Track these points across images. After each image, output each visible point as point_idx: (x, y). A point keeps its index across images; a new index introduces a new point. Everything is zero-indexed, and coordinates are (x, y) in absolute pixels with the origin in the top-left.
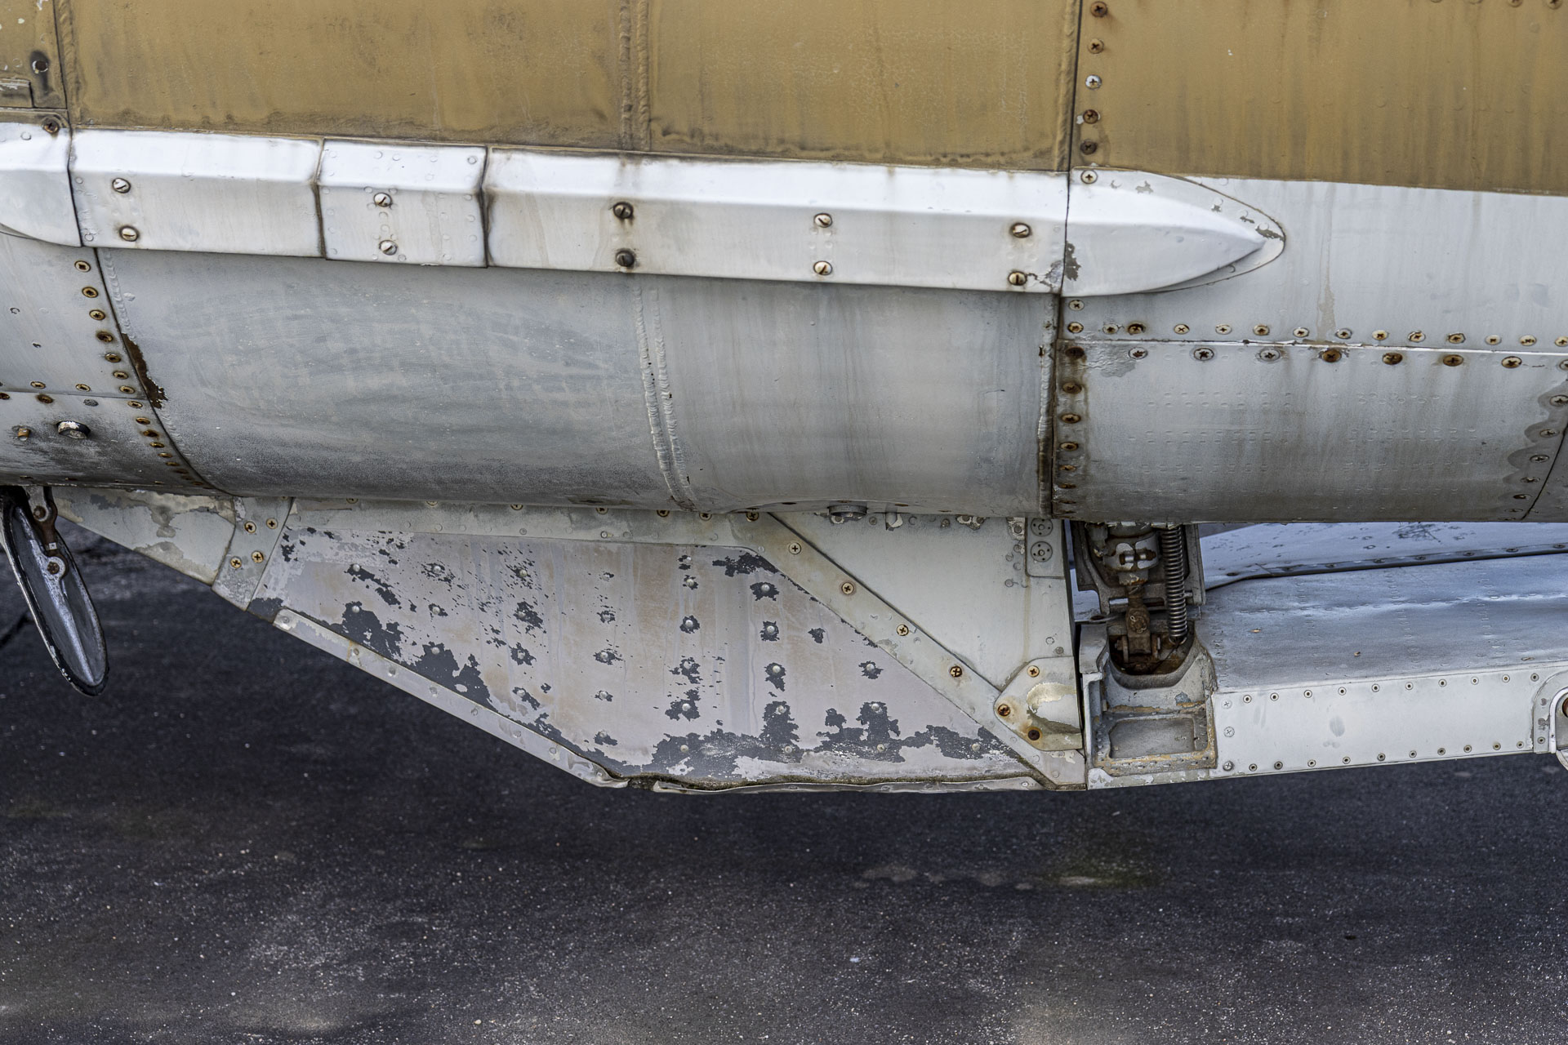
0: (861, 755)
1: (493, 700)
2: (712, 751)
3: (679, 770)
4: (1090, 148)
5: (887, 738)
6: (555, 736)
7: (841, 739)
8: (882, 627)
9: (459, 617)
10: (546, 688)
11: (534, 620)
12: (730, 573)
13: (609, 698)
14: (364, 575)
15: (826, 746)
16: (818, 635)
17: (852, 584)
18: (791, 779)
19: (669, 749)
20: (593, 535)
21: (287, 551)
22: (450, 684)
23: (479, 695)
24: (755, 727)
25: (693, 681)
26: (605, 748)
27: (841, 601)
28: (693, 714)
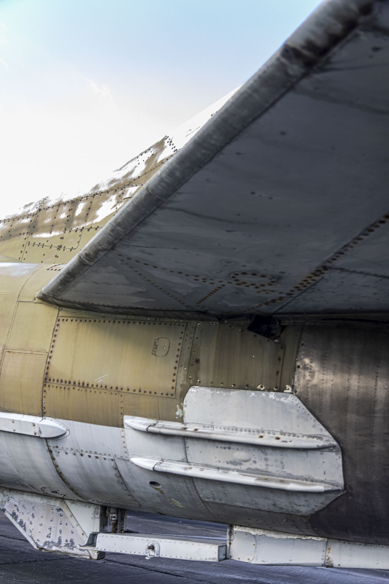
0: (69, 548)
1: (26, 530)
2: (51, 544)
3: (46, 547)
4: (45, 413)
5: (72, 546)
6: (32, 538)
7: (67, 545)
8: (75, 524)
9: (25, 514)
10: (33, 529)
11: (33, 516)
12: (58, 511)
13: (40, 532)
14: (16, 506)
15: (65, 546)
16: (67, 524)
17: (72, 515)
18: (58, 551)
19: (46, 543)
20: (42, 502)
21: (8, 500)
22: (22, 527)
23: (25, 529)
24: (56, 541)
25: (51, 531)
26: (38, 542)
27: (70, 518)
28: (50, 537)
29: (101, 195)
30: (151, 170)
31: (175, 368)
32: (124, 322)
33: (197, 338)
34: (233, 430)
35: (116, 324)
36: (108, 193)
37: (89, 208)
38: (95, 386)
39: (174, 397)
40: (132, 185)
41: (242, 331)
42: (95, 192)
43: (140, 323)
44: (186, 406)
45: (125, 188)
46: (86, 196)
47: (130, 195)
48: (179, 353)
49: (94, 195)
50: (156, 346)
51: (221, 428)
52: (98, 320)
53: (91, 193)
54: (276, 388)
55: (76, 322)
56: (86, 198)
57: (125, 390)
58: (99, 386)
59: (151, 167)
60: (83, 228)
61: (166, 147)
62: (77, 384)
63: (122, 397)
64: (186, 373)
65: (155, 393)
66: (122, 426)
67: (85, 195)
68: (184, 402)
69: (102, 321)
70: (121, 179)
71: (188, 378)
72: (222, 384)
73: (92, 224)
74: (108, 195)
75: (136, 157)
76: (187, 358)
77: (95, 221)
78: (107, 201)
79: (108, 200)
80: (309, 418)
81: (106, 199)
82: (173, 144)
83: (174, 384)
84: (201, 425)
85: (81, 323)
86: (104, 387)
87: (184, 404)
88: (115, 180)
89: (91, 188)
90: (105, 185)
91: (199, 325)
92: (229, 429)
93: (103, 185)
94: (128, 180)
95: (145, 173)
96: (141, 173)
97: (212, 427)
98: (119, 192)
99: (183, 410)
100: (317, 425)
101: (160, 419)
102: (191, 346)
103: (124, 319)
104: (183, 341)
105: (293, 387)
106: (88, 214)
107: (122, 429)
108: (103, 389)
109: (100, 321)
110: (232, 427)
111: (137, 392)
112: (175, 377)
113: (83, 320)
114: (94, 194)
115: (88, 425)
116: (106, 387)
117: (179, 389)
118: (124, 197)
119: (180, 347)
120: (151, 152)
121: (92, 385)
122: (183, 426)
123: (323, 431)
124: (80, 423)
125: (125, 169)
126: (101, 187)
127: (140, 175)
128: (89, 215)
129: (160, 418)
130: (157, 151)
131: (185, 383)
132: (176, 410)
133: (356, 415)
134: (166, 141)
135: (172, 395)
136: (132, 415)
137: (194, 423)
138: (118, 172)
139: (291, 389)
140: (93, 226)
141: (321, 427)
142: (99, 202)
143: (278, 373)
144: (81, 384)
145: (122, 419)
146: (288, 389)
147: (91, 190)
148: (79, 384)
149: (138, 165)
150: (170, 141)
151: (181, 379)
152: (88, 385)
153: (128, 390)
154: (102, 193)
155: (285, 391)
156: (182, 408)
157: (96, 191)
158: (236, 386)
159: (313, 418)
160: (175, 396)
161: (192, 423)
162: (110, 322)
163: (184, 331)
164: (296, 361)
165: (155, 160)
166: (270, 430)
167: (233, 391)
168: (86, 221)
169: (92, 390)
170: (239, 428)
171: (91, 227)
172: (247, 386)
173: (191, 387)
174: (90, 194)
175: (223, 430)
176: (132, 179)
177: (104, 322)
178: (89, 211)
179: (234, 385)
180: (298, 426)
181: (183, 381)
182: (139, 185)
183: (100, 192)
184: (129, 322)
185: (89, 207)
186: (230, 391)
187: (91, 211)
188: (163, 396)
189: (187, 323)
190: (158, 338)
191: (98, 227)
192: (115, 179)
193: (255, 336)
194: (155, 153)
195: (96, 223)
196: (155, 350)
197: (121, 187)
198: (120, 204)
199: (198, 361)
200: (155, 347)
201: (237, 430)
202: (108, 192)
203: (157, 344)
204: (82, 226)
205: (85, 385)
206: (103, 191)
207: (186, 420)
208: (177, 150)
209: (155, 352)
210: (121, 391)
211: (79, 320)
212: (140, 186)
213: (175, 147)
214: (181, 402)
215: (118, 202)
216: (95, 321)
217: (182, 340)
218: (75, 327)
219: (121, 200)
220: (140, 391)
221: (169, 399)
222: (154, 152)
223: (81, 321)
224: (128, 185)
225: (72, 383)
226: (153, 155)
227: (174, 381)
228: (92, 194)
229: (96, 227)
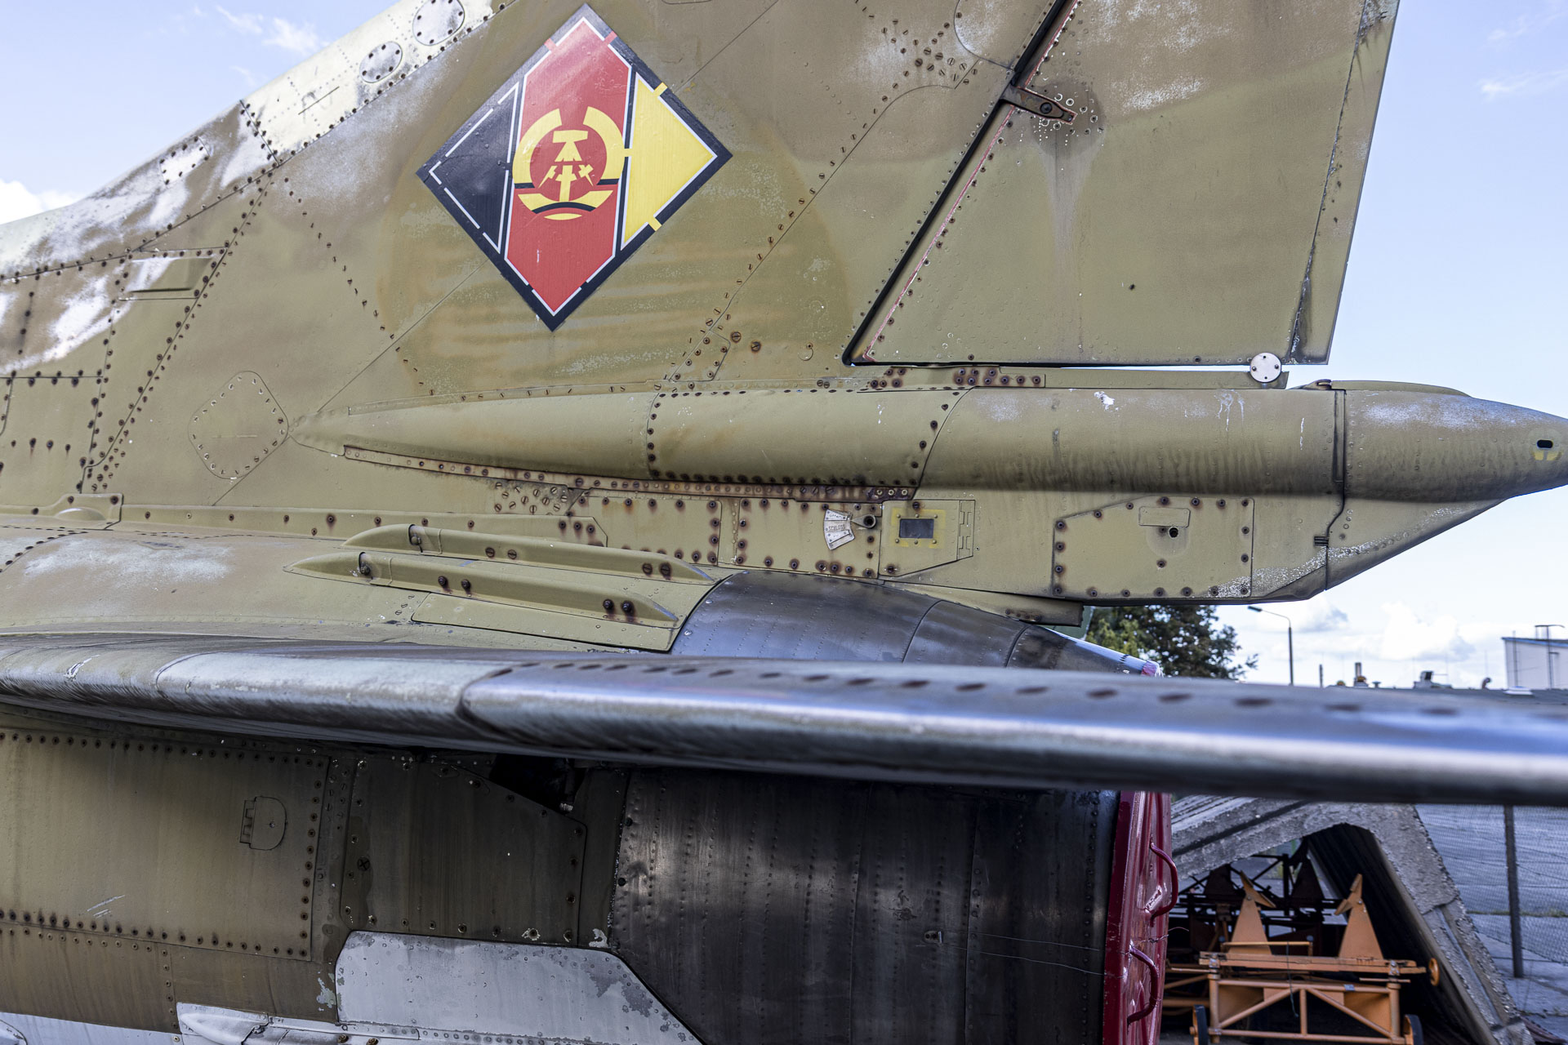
29: (59, 274)
30: (205, 209)
31: (307, 883)
32: (155, 748)
33: (359, 802)
34: (467, 1038)
35: (132, 751)
36: (81, 269)
37: (28, 314)
38: (87, 926)
39: (308, 958)
40: (151, 249)
41: (477, 784)
42: (41, 263)
43: (200, 753)
44: (342, 981)
45: (130, 257)
46: (15, 271)
47: (149, 284)
48: (314, 842)
49: (38, 270)
50: (251, 818)
51: (436, 1035)
52: (77, 739)
53: (27, 262)
54: (568, 937)
55: (15, 744)
56: (14, 280)
57: (172, 939)
58: (100, 928)
59: (203, 199)
60: (14, 373)
61: (244, 138)
62: (34, 919)
63: (168, 957)
64: (337, 895)
65: (258, 948)
66: (175, 1028)
67: (10, 270)
68: (337, 971)
69: (91, 742)
70: (116, 226)
71: (341, 910)
72: (432, 925)
73: (40, 364)
74: (81, 275)
75: (157, 159)
76: (335, 857)
77: (49, 355)
78: (80, 295)
79: (83, 292)
80: (651, 1010)
81: (77, 288)
82: (264, 133)
83: (305, 925)
84: (385, 1028)
85: (29, 745)
86: (112, 930)
87: (338, 977)
88: (100, 229)
89: (27, 248)
90: (69, 242)
91: (363, 765)
92: (457, 1037)
93: (64, 242)
94: (139, 233)
95: (189, 218)
96: (175, 216)
97: (415, 1031)
98: (113, 269)
99: (335, 992)
100: (671, 1027)
101: (276, 1014)
102: (343, 823)
103: (154, 739)
104: (322, 808)
105: (610, 933)
106: (24, 332)
107: (174, 1036)
108: (112, 935)
109: (84, 743)
110: (464, 1032)
111: (207, 943)
112: (307, 908)
113: (36, 737)
114: (36, 266)
115: (79, 1025)
116: (119, 930)
117: (321, 939)
118: (131, 287)
119: (315, 826)
120: (201, 149)
121: (80, 925)
122: (339, 1030)
123: (687, 1038)
124: (55, 1021)
125: (126, 194)
126: (58, 246)
127: (172, 222)
128: (28, 335)
129: (276, 1009)
130: (218, 148)
131: (335, 922)
132: (318, 991)
133: (762, 1000)
134: (243, 119)
135: (303, 953)
136: (198, 1003)
137: (367, 1023)
138: (105, 202)
139: (605, 939)
140: (44, 373)
141: (682, 1029)
142: (55, 297)
143: (571, 899)
144: (47, 922)
145: (175, 1013)
146: (600, 939)
147: (29, 254)
148: (41, 920)
149: (164, 186)
150: (253, 120)
151: (324, 913)
152: (66, 923)
153: (182, 938)
154: (62, 266)
155: (592, 944)
156: (331, 986)
157: (43, 260)
158: (468, 931)
159: (663, 1010)
160: (312, 958)
161: (361, 1022)
162: (113, 745)
163: (322, 781)
164: (615, 867)
165: (214, 177)
166: (559, 1039)
167: (463, 945)
168: (21, 352)
169: (80, 937)
170: (483, 1034)
171: (38, 374)
172: (497, 931)
173: (353, 934)
174: (25, 268)
175: (444, 1040)
176: (149, 231)
177: (98, 744)
178: (26, 322)
179: (462, 928)
180: (627, 1028)
181: (329, 918)
182: (173, 252)
183: (55, 262)
184: (169, 750)
185: (25, 309)
186: (453, 946)
187: (32, 321)
188: (278, 956)
189: (330, 759)
190: (252, 799)
191: (59, 374)
192: (97, 225)
193: (510, 798)
194: (211, 154)
195: (53, 362)
196: (247, 830)
197: (119, 255)
198: (118, 307)
199: (365, 865)
200: (246, 822)
201: (477, 1037)
202: (79, 265)
203: (251, 813)
204: (9, 369)
205: (60, 923)
206: (65, 261)
207: (345, 1014)
208: (276, 152)
209: (248, 835)
210: (162, 940)
211: (22, 737)
212: (174, 255)
213: (270, 142)
214: (328, 971)
215: (113, 302)
216: (70, 741)
217: (320, 805)
218: (13, 757)
219: (120, 294)
220: (215, 942)
221: (295, 964)
222: (210, 149)
223: (29, 739)
224: (140, 249)
225: (20, 918)
226: (206, 158)
227: (304, 917)
228: (31, 266)
229: (54, 374)
